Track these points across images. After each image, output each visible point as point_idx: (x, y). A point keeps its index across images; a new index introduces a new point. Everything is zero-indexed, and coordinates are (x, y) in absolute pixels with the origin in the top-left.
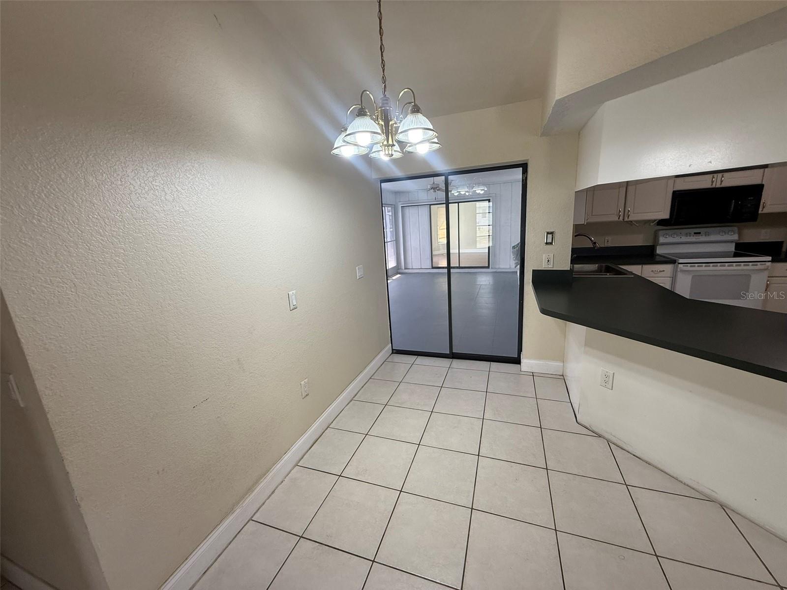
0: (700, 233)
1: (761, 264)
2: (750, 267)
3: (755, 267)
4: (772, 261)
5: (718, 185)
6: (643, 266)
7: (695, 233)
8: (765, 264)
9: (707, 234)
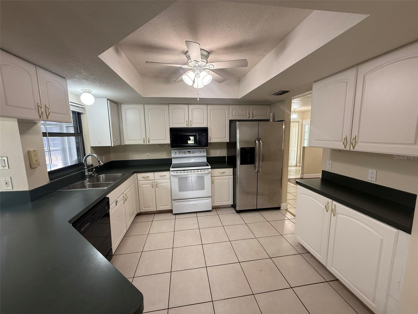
0: (190, 152)
1: (207, 170)
2: (203, 172)
3: (205, 172)
4: (211, 168)
5: (190, 127)
6: (155, 173)
7: (188, 152)
8: (208, 170)
9: (193, 153)
